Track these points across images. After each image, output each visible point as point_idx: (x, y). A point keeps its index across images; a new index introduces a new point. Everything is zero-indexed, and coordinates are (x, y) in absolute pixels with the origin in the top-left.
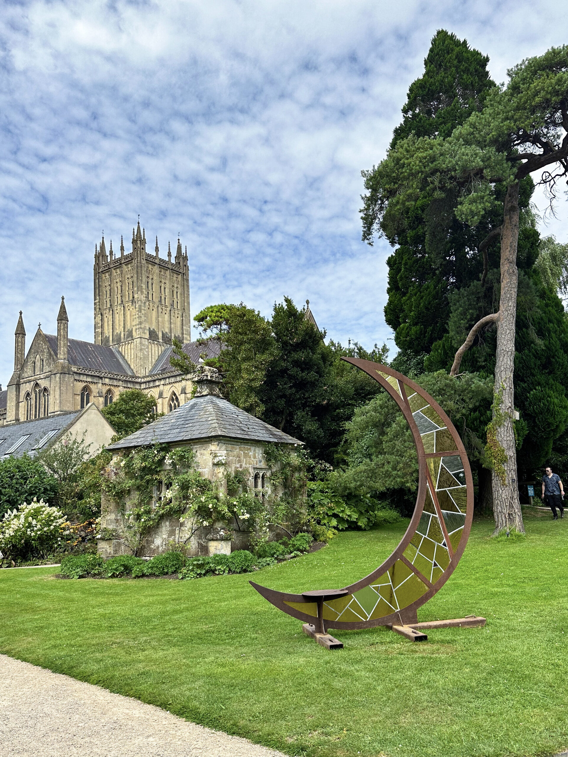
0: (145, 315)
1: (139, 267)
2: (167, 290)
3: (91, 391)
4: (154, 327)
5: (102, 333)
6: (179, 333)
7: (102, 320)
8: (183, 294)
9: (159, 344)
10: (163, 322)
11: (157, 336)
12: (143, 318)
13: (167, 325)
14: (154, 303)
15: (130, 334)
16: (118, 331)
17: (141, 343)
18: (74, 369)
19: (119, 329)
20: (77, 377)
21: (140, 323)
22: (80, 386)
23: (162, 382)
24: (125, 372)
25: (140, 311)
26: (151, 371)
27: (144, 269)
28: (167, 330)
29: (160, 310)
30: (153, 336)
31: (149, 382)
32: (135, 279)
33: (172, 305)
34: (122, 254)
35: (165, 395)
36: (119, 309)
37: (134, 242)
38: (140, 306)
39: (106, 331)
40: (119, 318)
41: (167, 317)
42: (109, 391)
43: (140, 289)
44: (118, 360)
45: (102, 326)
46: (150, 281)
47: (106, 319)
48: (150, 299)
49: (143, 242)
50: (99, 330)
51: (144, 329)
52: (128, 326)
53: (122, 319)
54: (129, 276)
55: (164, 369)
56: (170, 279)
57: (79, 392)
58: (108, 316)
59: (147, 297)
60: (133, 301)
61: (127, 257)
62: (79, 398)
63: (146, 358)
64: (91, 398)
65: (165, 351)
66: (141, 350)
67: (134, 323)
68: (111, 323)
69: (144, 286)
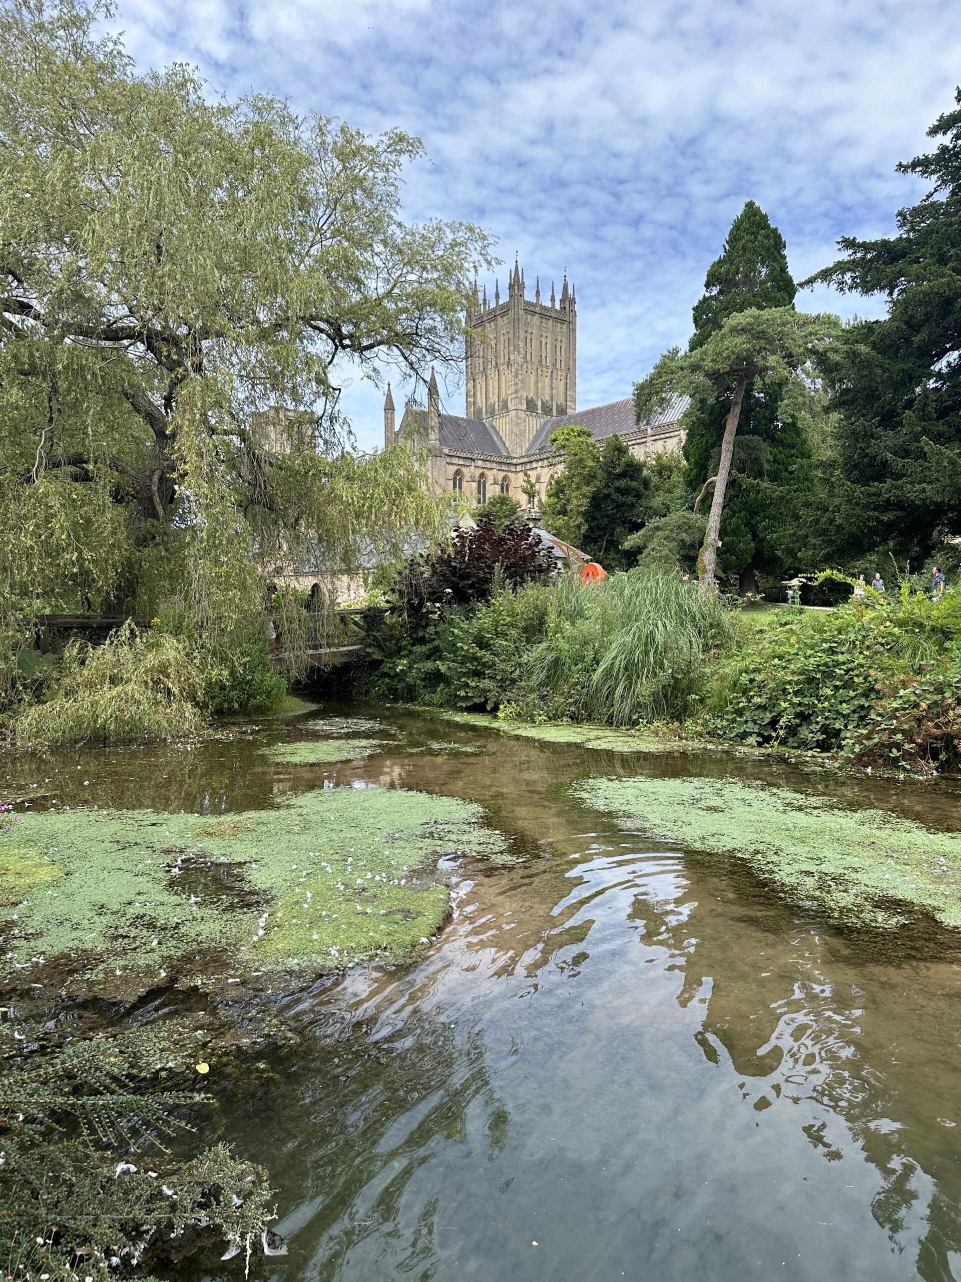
0: (523, 380)
1: (516, 320)
2: (549, 346)
3: (463, 475)
4: (531, 395)
5: (474, 403)
6: (561, 400)
7: (474, 387)
8: (568, 349)
9: (537, 416)
10: (543, 387)
11: (536, 405)
12: (520, 385)
13: (548, 391)
14: (532, 363)
15: (505, 406)
16: (491, 401)
17: (517, 416)
18: (446, 451)
19: (493, 399)
20: (449, 460)
21: (517, 391)
22: (452, 469)
23: (540, 464)
24: (500, 452)
25: (516, 376)
26: (528, 450)
27: (522, 322)
28: (547, 398)
29: (540, 373)
30: (531, 406)
31: (525, 463)
32: (511, 335)
33: (554, 365)
34: (497, 302)
35: (542, 480)
36: (492, 372)
37: (511, 287)
38: (517, 370)
39: (479, 401)
40: (493, 384)
41: (547, 381)
42: (482, 475)
43: (516, 348)
44: (491, 437)
45: (474, 395)
46: (529, 336)
47: (478, 386)
48: (528, 359)
49: (521, 286)
50: (471, 400)
51: (521, 398)
52: (503, 395)
53: (496, 386)
54: (505, 331)
55: (543, 448)
56: (553, 331)
57: (451, 477)
58: (480, 381)
59: (525, 358)
60: (509, 364)
61: (502, 307)
62: (451, 483)
63: (522, 434)
64: (464, 483)
65: (545, 424)
66: (517, 424)
67: (509, 392)
68: (484, 390)
69: (521, 344)
